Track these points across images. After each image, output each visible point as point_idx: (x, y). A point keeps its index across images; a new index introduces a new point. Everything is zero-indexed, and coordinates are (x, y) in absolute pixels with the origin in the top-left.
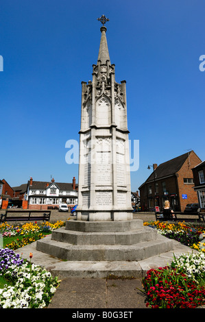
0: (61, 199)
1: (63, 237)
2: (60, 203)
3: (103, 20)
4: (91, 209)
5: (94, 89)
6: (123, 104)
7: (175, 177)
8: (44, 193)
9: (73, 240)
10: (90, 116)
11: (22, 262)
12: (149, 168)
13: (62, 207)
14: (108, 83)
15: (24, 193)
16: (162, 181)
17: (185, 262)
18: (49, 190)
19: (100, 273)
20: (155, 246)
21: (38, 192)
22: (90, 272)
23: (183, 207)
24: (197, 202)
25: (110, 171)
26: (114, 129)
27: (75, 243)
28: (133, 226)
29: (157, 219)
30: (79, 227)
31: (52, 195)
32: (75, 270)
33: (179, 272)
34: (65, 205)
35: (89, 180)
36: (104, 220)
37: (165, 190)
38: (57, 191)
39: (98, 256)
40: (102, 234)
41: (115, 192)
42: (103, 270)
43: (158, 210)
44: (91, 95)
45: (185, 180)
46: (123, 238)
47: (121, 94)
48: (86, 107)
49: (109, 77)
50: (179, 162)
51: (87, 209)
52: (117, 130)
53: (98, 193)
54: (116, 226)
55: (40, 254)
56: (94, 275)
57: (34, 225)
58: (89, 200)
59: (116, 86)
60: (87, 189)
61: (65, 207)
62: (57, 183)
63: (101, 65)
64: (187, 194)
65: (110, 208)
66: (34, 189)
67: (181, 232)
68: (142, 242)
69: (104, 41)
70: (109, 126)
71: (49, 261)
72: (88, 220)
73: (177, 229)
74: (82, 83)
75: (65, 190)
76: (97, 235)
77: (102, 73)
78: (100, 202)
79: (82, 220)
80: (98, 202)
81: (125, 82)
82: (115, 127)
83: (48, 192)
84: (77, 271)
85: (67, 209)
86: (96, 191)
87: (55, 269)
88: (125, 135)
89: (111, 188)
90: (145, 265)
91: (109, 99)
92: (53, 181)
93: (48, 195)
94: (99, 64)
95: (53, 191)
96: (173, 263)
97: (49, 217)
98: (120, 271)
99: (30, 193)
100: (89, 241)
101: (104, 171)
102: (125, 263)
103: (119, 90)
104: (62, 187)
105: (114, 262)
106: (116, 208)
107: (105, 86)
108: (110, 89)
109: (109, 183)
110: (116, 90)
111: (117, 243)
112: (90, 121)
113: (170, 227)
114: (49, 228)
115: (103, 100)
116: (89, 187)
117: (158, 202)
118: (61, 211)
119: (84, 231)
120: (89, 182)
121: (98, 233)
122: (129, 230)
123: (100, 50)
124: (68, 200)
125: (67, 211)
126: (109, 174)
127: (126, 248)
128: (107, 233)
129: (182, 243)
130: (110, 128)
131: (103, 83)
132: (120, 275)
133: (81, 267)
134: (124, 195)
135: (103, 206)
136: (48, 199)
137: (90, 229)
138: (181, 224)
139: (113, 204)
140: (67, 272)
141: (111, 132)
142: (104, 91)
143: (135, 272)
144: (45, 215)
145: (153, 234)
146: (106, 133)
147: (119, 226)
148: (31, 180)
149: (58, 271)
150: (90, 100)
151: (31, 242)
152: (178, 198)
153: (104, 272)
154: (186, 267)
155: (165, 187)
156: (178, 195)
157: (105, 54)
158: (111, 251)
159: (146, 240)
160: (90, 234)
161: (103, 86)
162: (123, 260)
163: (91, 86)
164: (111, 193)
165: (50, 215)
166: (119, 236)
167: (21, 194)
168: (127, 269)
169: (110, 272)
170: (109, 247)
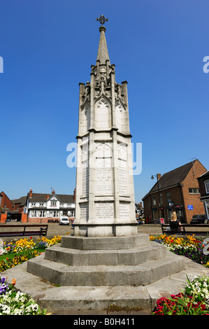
0: (61, 212)
1: (57, 257)
2: (60, 216)
3: (102, 20)
4: (90, 222)
5: (92, 90)
6: (124, 106)
7: (180, 187)
8: (44, 206)
9: (68, 260)
10: (89, 119)
11: (5, 289)
12: (152, 178)
13: (63, 220)
14: (108, 84)
15: (23, 206)
16: (166, 191)
17: (202, 287)
18: (49, 203)
19: (99, 303)
20: (164, 266)
21: (38, 205)
22: (87, 302)
23: (189, 218)
24: (203, 213)
25: (111, 179)
26: (115, 132)
27: (70, 264)
28: (138, 242)
29: (163, 232)
30: (76, 244)
31: (53, 208)
32: (69, 299)
33: (197, 300)
34: (66, 217)
35: (88, 190)
36: (104, 236)
37: (170, 201)
38: (58, 203)
39: (96, 280)
40: (101, 252)
41: (117, 203)
42: (103, 299)
43: (163, 222)
44: (90, 96)
45: (190, 190)
46: (127, 257)
47: (122, 95)
48: (84, 110)
49: (108, 78)
50: (184, 171)
51: (85, 223)
52: (118, 134)
53: (98, 205)
54: (118, 243)
55: (31, 276)
56: (92, 305)
57: (28, 241)
58: (88, 212)
59: (117, 86)
60: (86, 200)
61: (66, 220)
62: (58, 195)
63: (100, 66)
64: (193, 204)
65: (111, 221)
66: (34, 201)
67: (191, 247)
68: (149, 262)
69: (104, 41)
70: (110, 129)
71: (39, 287)
72: (86, 236)
73: (187, 243)
74: (80, 84)
75: (66, 202)
76: (96, 254)
77: (101, 73)
78: (100, 215)
79: (80, 235)
80: (98, 214)
81: (126, 82)
82: (116, 130)
83: (48, 205)
84: (70, 301)
85: (68, 222)
86: (95, 202)
87: (44, 298)
88: (127, 139)
89: (112, 199)
90: (153, 292)
91: (109, 100)
92: (53, 193)
93: (48, 208)
94: (98, 64)
95: (54, 203)
96: (186, 288)
97: (46, 232)
98: (124, 300)
99: (30, 206)
100: (87, 261)
101: (104, 179)
102: (130, 288)
103: (120, 90)
104: (63, 199)
105: (117, 287)
106: (118, 221)
107: (105, 86)
108: (109, 89)
109: (110, 193)
110: (116, 91)
111: (120, 263)
112: (89, 125)
113: (179, 241)
114: (45, 244)
115: (103, 101)
116: (88, 197)
117: (163, 214)
118: (62, 224)
119: (82, 249)
120: (88, 192)
121: (97, 252)
122: (133, 247)
123: (99, 50)
124: (69, 212)
125: (68, 224)
126: (110, 183)
127: (130, 269)
128: (108, 252)
129: (194, 260)
130: (111, 132)
131: (103, 83)
132: (123, 305)
133: (76, 294)
134: (127, 206)
135: (103, 219)
136: (48, 212)
137: (88, 247)
138: (191, 238)
139: (115, 217)
140: (59, 302)
141: (112, 136)
142: (103, 92)
143: (142, 301)
144: (42, 229)
145: (161, 251)
146: (107, 137)
147: (121, 243)
148: (31, 192)
149: (48, 301)
150: (88, 101)
151: (23, 261)
152: (183, 209)
153: (104, 301)
154: (204, 294)
155: (169, 197)
156: (184, 206)
157: (104, 54)
158: (113, 273)
159: (154, 258)
160: (88, 252)
161: (103, 87)
162: (127, 284)
163: (89, 88)
164: (112, 204)
165: (47, 229)
166: (123, 255)
167: (20, 207)
168: (132, 297)
169: (112, 301)
170: (110, 269)
